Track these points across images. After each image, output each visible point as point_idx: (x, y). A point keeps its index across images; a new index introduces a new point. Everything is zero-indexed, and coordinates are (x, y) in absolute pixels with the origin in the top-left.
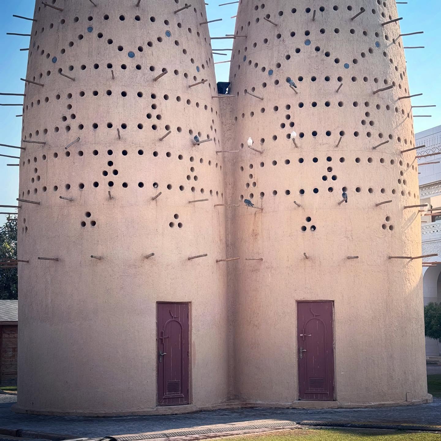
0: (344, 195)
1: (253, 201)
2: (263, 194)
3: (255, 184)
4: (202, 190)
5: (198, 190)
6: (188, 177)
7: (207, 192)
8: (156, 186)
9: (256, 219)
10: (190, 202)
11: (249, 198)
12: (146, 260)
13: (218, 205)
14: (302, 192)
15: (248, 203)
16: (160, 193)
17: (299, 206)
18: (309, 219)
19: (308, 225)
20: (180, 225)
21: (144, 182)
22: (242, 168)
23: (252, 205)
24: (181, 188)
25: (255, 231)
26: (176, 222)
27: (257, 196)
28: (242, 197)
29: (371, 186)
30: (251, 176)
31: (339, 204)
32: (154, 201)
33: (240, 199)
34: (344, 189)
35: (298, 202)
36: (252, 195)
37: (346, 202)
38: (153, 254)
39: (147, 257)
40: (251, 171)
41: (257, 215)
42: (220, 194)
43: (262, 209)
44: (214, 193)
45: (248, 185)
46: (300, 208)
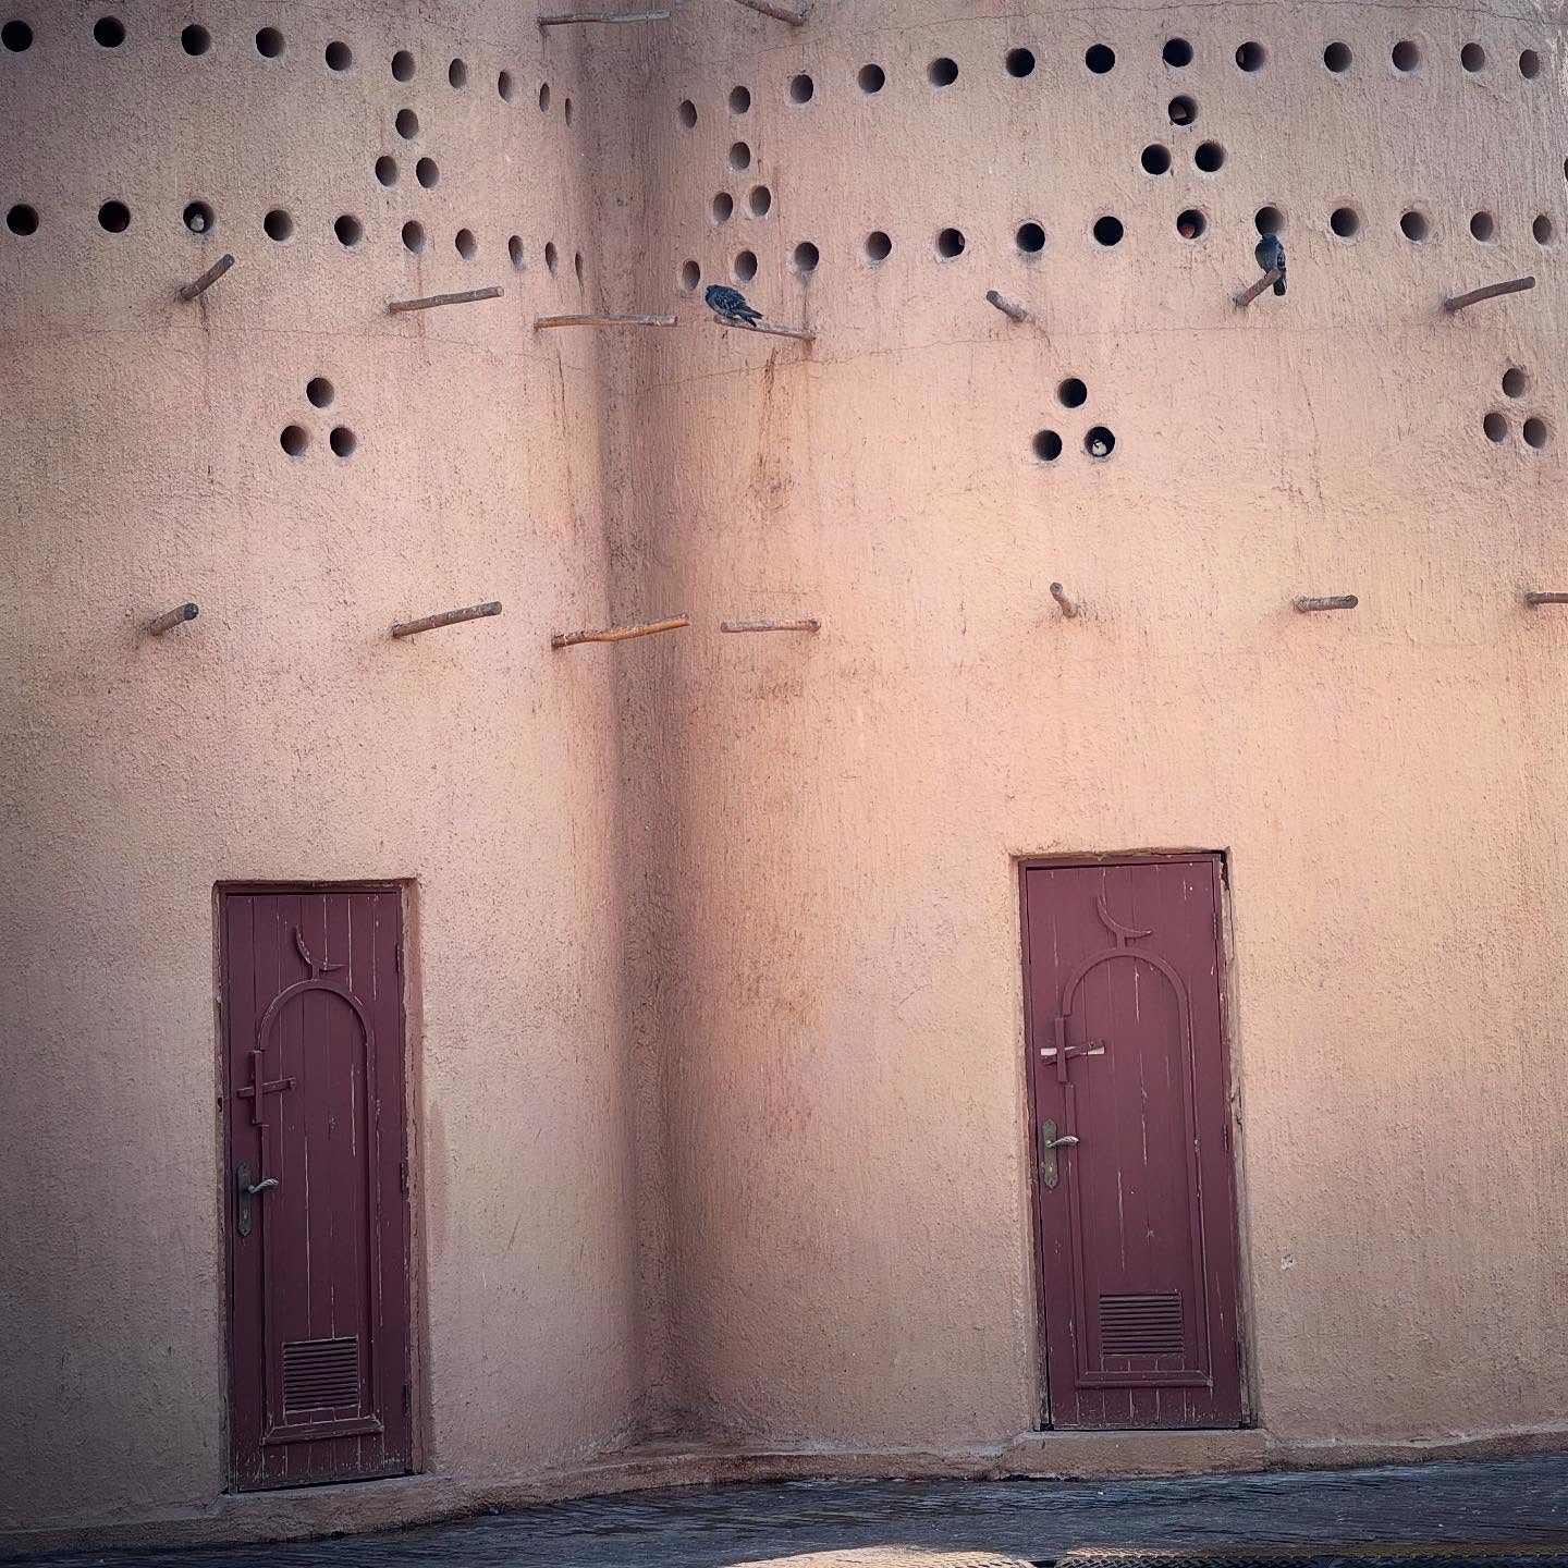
0: (1268, 251)
1: (756, 294)
2: (808, 254)
3: (762, 198)
4: (464, 241)
5: (440, 237)
6: (385, 169)
7: (491, 249)
8: (199, 222)
9: (778, 396)
10: (394, 309)
11: (731, 279)
12: (149, 647)
13: (555, 322)
14: (1032, 238)
15: (729, 305)
16: (227, 262)
17: (1015, 317)
18: (1073, 393)
19: (1072, 426)
20: (341, 441)
21: (130, 203)
22: (689, 112)
23: (751, 318)
24: (346, 229)
25: (770, 467)
26: (319, 423)
27: (778, 264)
28: (693, 270)
29: (1415, 196)
30: (741, 153)
31: (1242, 301)
32: (194, 308)
33: (680, 282)
34: (1267, 220)
35: (1009, 297)
36: (748, 263)
37: (1280, 289)
38: (190, 612)
39: (159, 629)
40: (742, 127)
41: (782, 377)
42: (564, 261)
43: (808, 341)
44: (532, 253)
45: (725, 204)
46: (1025, 331)
